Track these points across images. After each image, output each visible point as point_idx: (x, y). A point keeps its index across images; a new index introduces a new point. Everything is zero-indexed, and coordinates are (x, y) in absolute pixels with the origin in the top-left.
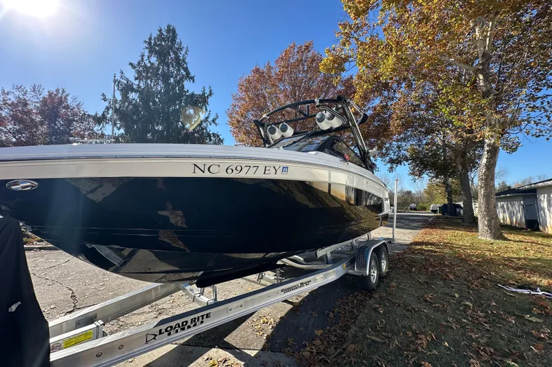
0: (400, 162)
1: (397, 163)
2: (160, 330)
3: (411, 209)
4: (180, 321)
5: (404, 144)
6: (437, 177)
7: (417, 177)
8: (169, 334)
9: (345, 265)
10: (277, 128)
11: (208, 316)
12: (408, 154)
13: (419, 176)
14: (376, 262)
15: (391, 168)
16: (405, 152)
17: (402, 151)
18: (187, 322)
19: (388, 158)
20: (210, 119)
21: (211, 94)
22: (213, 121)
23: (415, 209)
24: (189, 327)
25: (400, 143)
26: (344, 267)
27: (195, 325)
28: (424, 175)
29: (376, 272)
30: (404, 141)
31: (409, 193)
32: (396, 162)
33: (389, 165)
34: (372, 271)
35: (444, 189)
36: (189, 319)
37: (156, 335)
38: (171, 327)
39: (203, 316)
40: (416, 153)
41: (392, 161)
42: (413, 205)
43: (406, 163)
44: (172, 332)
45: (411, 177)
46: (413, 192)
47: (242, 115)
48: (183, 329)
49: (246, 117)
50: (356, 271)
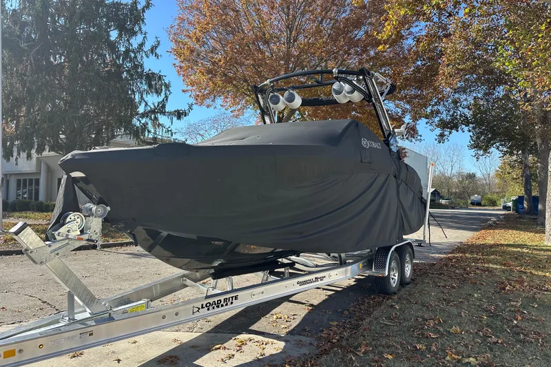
0: (455, 127)
1: (451, 128)
2: (202, 305)
3: (473, 204)
4: (216, 299)
5: (463, 97)
6: (511, 154)
7: (481, 152)
8: (208, 309)
9: (361, 265)
10: (281, 97)
11: (236, 298)
12: (468, 113)
13: (485, 151)
14: (398, 264)
15: (442, 135)
16: (466, 111)
17: (460, 109)
18: (220, 300)
19: (437, 119)
20: (147, 47)
21: (148, 6)
22: (153, 50)
23: (479, 204)
24: (222, 306)
25: (457, 96)
26: (361, 267)
27: (227, 305)
28: (492, 149)
29: (397, 275)
30: (465, 92)
31: (471, 177)
32: (451, 125)
33: (438, 131)
34: (392, 273)
35: (519, 172)
36: (222, 298)
37: (199, 309)
38: (210, 303)
39: (232, 297)
40: (481, 112)
41: (444, 125)
42: (476, 197)
43: (466, 129)
44: (211, 308)
45: (473, 152)
46: (479, 175)
47: (198, 40)
48: (218, 307)
49: (204, 43)
50: (373, 272)
